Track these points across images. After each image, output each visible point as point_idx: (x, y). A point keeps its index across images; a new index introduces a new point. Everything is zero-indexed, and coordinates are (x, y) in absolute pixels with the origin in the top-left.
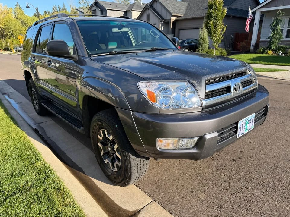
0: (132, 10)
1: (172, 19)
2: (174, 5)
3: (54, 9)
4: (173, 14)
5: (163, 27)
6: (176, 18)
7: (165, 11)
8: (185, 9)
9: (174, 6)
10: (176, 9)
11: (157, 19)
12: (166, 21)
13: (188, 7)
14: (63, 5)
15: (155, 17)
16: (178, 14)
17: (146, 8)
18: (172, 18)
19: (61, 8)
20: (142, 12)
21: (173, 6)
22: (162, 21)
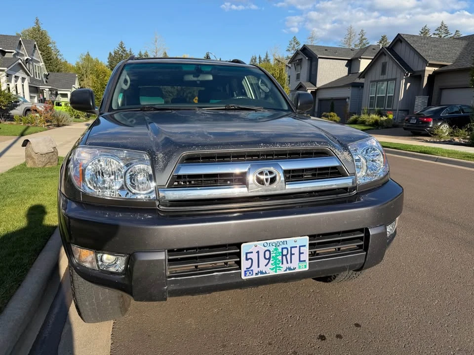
0: (362, 57)
1: (428, 71)
2: (435, 46)
3: (253, 60)
4: (430, 62)
5: (409, 84)
6: (436, 69)
7: (416, 57)
8: (458, 53)
9: (435, 49)
10: (440, 53)
11: (399, 71)
12: (415, 74)
13: (465, 49)
14: (265, 55)
15: (395, 66)
16: (440, 61)
17: (381, 54)
18: (427, 68)
19: (262, 59)
20: (373, 59)
21: (433, 48)
22: (407, 74)
